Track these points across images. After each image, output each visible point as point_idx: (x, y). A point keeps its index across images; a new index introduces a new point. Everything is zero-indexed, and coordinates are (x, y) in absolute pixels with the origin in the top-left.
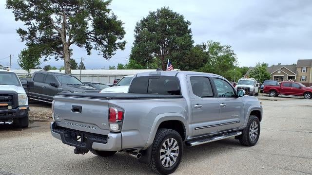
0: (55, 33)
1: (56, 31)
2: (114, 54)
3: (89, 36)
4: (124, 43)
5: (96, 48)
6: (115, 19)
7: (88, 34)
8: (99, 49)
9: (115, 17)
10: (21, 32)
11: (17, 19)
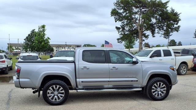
0: (135, 26)
1: (135, 25)
2: (171, 35)
3: (155, 26)
4: (179, 27)
5: (158, 33)
6: (173, 12)
7: (154, 24)
8: (160, 33)
9: (173, 10)
10: (118, 28)
11: (116, 22)
